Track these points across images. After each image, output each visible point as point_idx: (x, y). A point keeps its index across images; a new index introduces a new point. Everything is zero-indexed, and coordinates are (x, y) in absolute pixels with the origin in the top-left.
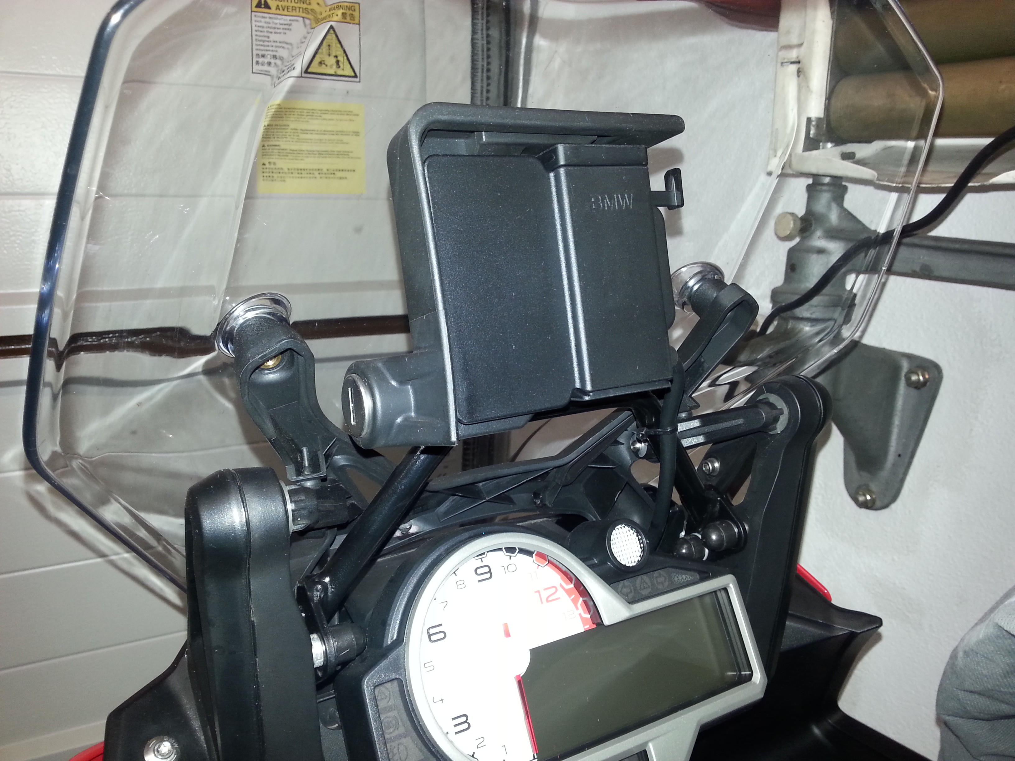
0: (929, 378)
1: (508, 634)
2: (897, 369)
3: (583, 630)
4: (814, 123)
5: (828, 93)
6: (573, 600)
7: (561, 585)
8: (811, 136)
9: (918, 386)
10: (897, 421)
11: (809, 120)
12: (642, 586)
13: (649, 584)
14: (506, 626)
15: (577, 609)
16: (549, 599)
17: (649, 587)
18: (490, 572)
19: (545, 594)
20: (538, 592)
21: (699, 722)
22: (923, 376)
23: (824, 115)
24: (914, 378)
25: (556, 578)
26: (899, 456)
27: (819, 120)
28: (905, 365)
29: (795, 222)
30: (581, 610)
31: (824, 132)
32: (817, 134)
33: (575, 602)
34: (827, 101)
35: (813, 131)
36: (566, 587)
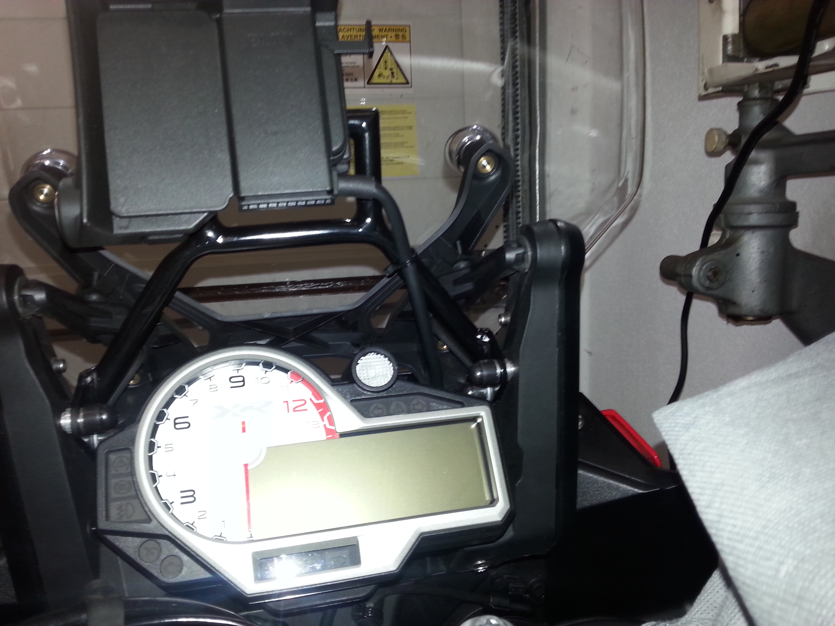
1: (244, 430)
4: (730, 40)
6: (319, 413)
7: (311, 399)
8: (729, 52)
11: (725, 38)
14: (244, 424)
15: (323, 421)
16: (296, 409)
18: (243, 381)
19: (292, 405)
20: (287, 402)
23: (740, 30)
25: (307, 393)
27: (734, 36)
29: (719, 136)
30: (326, 422)
31: (742, 46)
32: (734, 50)
33: (322, 415)
34: (742, 18)
35: (730, 47)
36: (316, 401)
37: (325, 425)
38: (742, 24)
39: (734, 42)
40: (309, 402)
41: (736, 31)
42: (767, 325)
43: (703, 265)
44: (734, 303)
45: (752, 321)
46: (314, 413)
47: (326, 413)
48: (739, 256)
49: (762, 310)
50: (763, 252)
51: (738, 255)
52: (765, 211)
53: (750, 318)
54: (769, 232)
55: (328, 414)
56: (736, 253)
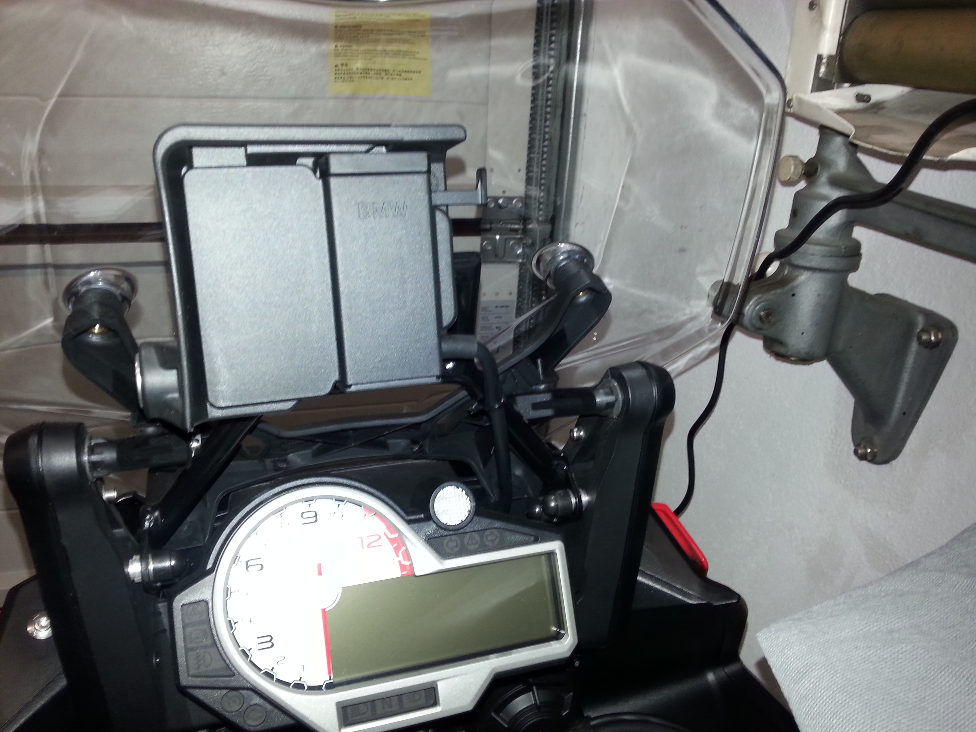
0: (942, 339)
1: (320, 573)
2: (911, 325)
3: (400, 576)
4: (824, 61)
5: (843, 29)
6: (395, 548)
7: (385, 534)
8: (821, 75)
9: (928, 345)
10: (906, 377)
11: (820, 58)
12: (470, 542)
13: (479, 541)
14: (319, 566)
15: (398, 556)
16: (371, 545)
17: (477, 543)
18: (316, 516)
19: (366, 541)
20: (361, 538)
21: (493, 670)
22: (936, 336)
23: (837, 51)
24: (924, 337)
25: (382, 528)
26: (904, 414)
27: (830, 57)
28: (920, 321)
29: (796, 166)
30: (401, 558)
31: (836, 71)
32: (827, 73)
33: (397, 550)
34: (841, 38)
35: (823, 69)
36: (391, 536)
37: (400, 562)
38: (841, 45)
39: (828, 64)
40: (383, 538)
41: (834, 52)
42: (811, 366)
43: (757, 306)
44: (781, 343)
45: (795, 361)
46: (389, 548)
47: (400, 549)
48: (795, 296)
49: (807, 353)
50: (819, 295)
51: (793, 295)
52: (829, 255)
53: (793, 359)
54: (829, 276)
55: (403, 548)
56: (792, 293)
